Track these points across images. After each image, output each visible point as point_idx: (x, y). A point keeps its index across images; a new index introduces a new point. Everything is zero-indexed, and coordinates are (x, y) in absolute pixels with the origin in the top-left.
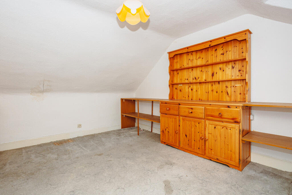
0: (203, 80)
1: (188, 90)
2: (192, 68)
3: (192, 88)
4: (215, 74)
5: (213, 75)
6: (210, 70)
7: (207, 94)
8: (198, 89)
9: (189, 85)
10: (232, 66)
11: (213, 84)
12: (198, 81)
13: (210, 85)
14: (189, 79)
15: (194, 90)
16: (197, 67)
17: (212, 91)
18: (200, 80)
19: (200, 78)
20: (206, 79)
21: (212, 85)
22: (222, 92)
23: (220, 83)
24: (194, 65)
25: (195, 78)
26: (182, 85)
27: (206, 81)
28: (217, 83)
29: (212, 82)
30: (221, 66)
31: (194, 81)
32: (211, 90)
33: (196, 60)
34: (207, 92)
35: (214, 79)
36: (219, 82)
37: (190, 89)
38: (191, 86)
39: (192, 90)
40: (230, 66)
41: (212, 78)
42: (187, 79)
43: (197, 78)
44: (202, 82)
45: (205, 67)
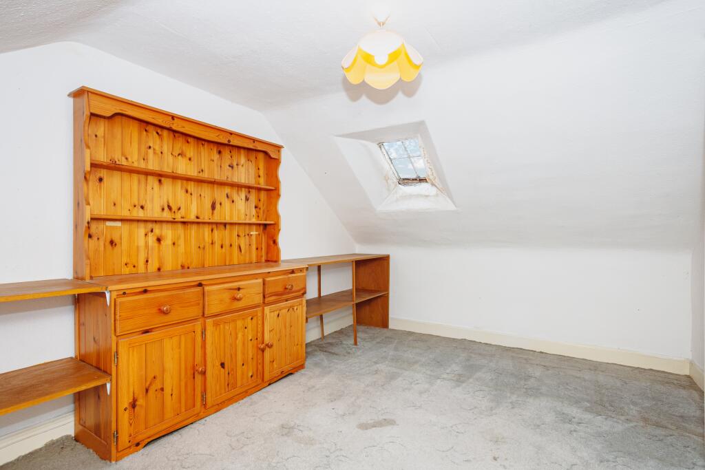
0: (192, 218)
1: (146, 243)
2: (160, 176)
3: (161, 236)
4: (218, 206)
5: (213, 207)
6: (207, 193)
7: (201, 251)
8: (179, 238)
9: (150, 226)
10: (246, 197)
11: (214, 226)
12: (178, 217)
13: (207, 230)
14: (148, 206)
15: (167, 242)
16: (175, 177)
17: (212, 244)
18: (183, 214)
19: (182, 210)
20: (199, 215)
21: (212, 230)
22: (231, 245)
23: (228, 227)
24: (167, 169)
25: (170, 208)
26: (119, 224)
27: (198, 220)
28: (222, 227)
29: (212, 223)
30: (227, 190)
31: (167, 215)
32: (210, 242)
33: (171, 158)
34: (202, 246)
35: (216, 219)
36: (225, 225)
37: (151, 239)
38: (157, 231)
39: (159, 240)
40: (243, 194)
41: (212, 214)
42: (142, 207)
43: (174, 208)
44: (190, 220)
45: (196, 183)
